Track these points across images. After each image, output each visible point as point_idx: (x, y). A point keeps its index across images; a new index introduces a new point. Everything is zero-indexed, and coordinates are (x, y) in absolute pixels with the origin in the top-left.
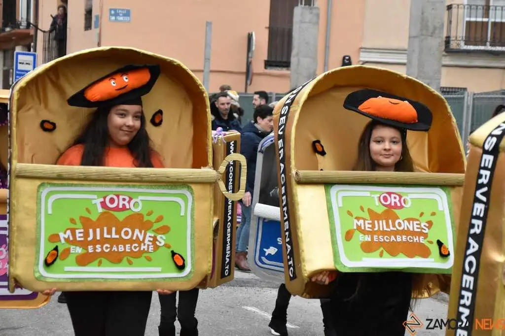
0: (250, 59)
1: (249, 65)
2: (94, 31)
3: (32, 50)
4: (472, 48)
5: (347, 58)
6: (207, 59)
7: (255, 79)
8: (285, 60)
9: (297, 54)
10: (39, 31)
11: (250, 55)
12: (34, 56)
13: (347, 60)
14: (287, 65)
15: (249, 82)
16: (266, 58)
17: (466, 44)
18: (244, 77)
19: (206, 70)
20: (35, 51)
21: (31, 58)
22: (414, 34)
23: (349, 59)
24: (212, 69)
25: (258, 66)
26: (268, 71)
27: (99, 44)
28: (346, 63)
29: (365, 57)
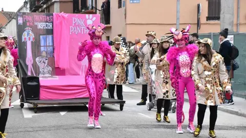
0: (199, 17)
1: (198, 20)
2: (123, 9)
6: (178, 19)
7: (202, 26)
8: (217, 16)
10: (97, 10)
14: (218, 18)
15: (199, 28)
16: (207, 16)
18: (196, 26)
19: (178, 24)
25: (203, 20)
26: (208, 22)
27: (125, 14)
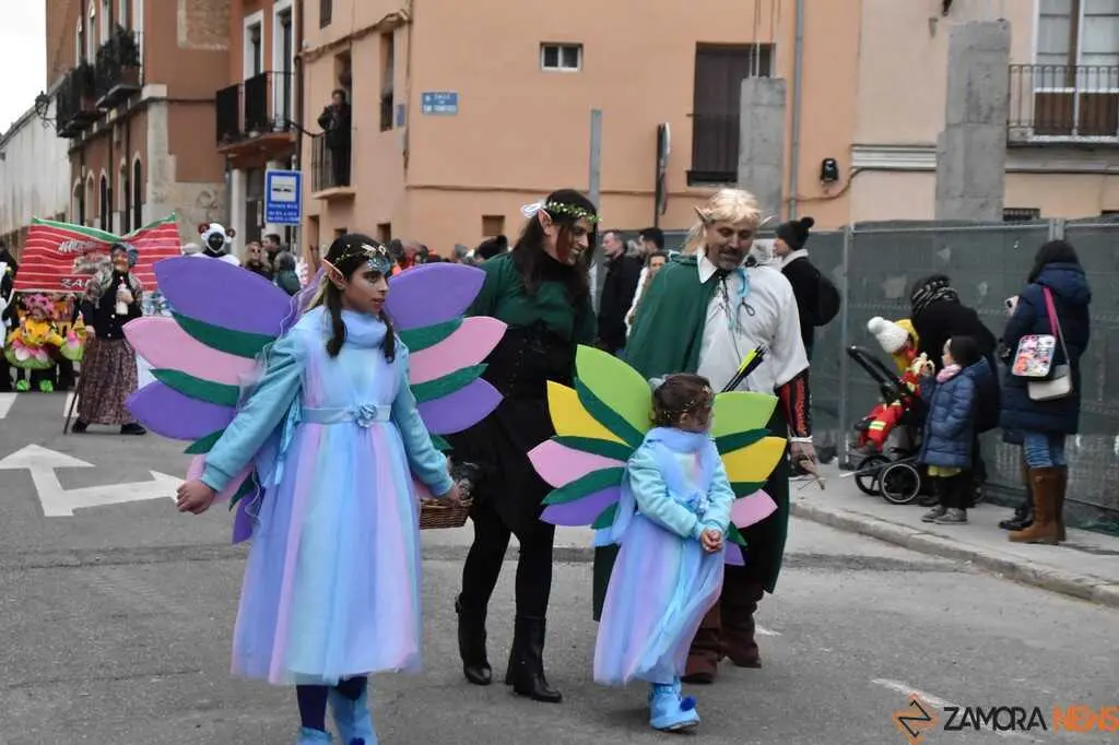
0: (661, 170)
1: (660, 181)
2: (397, 132)
3: (293, 167)
4: (1046, 139)
5: (830, 162)
6: (594, 174)
7: (672, 204)
8: (722, 169)
9: (750, 160)
10: (305, 136)
11: (662, 162)
12: (298, 176)
13: (830, 166)
14: (730, 178)
15: (661, 209)
16: (689, 168)
17: (1037, 133)
18: (651, 202)
19: (593, 192)
20: (299, 168)
21: (291, 181)
22: (956, 119)
23: (834, 165)
24: (602, 189)
25: (677, 182)
26: (695, 189)
27: (406, 153)
28: (829, 172)
29: (860, 160)
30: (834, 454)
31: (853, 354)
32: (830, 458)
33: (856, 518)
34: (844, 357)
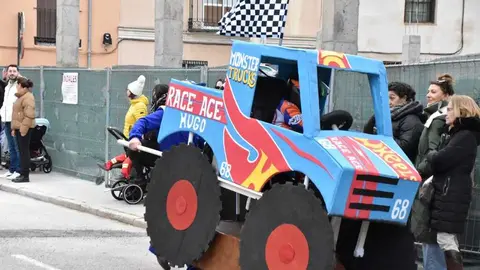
0: (21, 36)
1: (20, 41)
4: (210, 28)
5: (107, 35)
9: (62, 32)
11: (21, 32)
14: (52, 41)
15: (21, 56)
16: (35, 35)
17: (206, 25)
18: (16, 52)
22: (159, 17)
23: (109, 37)
26: (38, 46)
28: (107, 40)
29: (122, 34)
30: (103, 180)
31: (110, 131)
32: (101, 183)
33: (110, 212)
34: (107, 132)
